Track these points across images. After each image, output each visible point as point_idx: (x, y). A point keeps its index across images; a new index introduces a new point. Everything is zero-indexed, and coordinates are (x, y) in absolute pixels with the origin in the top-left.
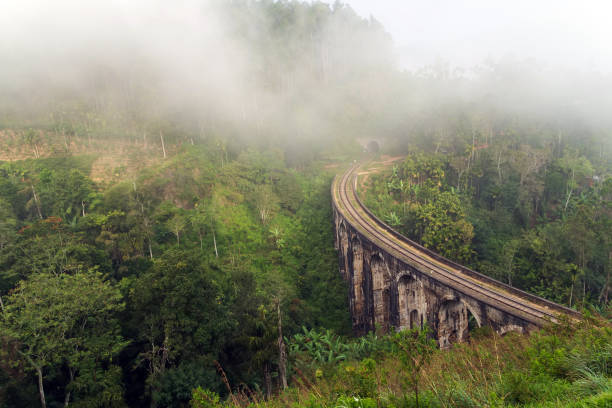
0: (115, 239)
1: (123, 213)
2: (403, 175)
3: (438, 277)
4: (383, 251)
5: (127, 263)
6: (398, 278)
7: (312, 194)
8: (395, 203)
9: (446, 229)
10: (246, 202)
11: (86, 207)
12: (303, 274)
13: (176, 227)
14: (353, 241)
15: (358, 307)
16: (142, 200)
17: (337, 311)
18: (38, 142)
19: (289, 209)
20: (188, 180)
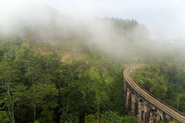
0: (63, 77)
1: (66, 71)
2: (146, 69)
3: (151, 102)
4: (135, 91)
5: (65, 84)
6: (139, 100)
7: (118, 72)
8: (143, 77)
9: (158, 87)
10: (99, 72)
11: (59, 68)
12: (112, 94)
13: (80, 76)
14: (127, 87)
15: (127, 107)
16: (72, 67)
17: (121, 107)
18: (51, 51)
19: (111, 75)
20: (85, 64)
